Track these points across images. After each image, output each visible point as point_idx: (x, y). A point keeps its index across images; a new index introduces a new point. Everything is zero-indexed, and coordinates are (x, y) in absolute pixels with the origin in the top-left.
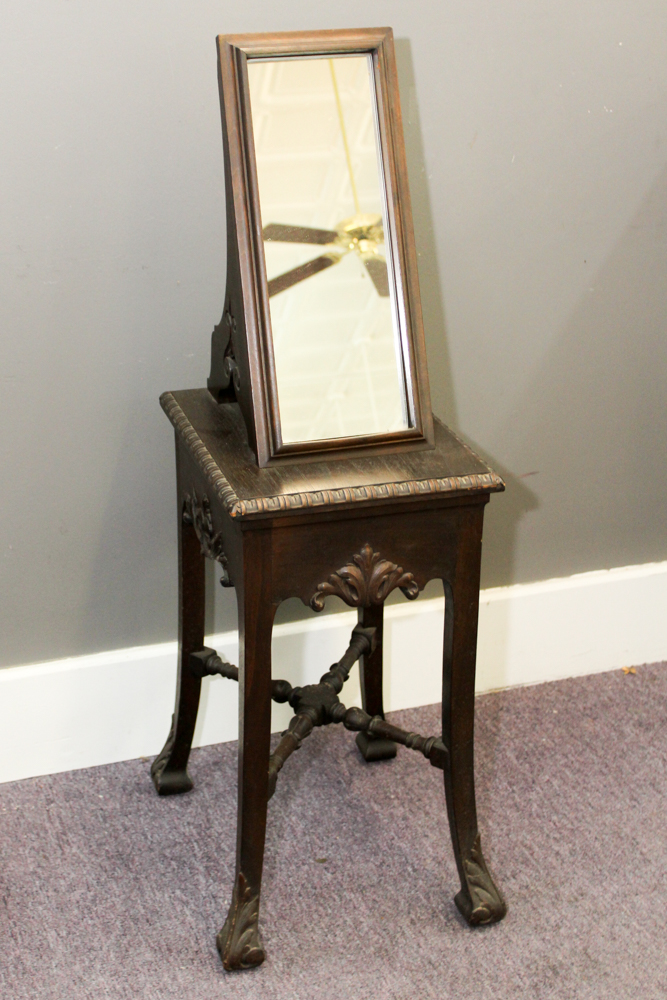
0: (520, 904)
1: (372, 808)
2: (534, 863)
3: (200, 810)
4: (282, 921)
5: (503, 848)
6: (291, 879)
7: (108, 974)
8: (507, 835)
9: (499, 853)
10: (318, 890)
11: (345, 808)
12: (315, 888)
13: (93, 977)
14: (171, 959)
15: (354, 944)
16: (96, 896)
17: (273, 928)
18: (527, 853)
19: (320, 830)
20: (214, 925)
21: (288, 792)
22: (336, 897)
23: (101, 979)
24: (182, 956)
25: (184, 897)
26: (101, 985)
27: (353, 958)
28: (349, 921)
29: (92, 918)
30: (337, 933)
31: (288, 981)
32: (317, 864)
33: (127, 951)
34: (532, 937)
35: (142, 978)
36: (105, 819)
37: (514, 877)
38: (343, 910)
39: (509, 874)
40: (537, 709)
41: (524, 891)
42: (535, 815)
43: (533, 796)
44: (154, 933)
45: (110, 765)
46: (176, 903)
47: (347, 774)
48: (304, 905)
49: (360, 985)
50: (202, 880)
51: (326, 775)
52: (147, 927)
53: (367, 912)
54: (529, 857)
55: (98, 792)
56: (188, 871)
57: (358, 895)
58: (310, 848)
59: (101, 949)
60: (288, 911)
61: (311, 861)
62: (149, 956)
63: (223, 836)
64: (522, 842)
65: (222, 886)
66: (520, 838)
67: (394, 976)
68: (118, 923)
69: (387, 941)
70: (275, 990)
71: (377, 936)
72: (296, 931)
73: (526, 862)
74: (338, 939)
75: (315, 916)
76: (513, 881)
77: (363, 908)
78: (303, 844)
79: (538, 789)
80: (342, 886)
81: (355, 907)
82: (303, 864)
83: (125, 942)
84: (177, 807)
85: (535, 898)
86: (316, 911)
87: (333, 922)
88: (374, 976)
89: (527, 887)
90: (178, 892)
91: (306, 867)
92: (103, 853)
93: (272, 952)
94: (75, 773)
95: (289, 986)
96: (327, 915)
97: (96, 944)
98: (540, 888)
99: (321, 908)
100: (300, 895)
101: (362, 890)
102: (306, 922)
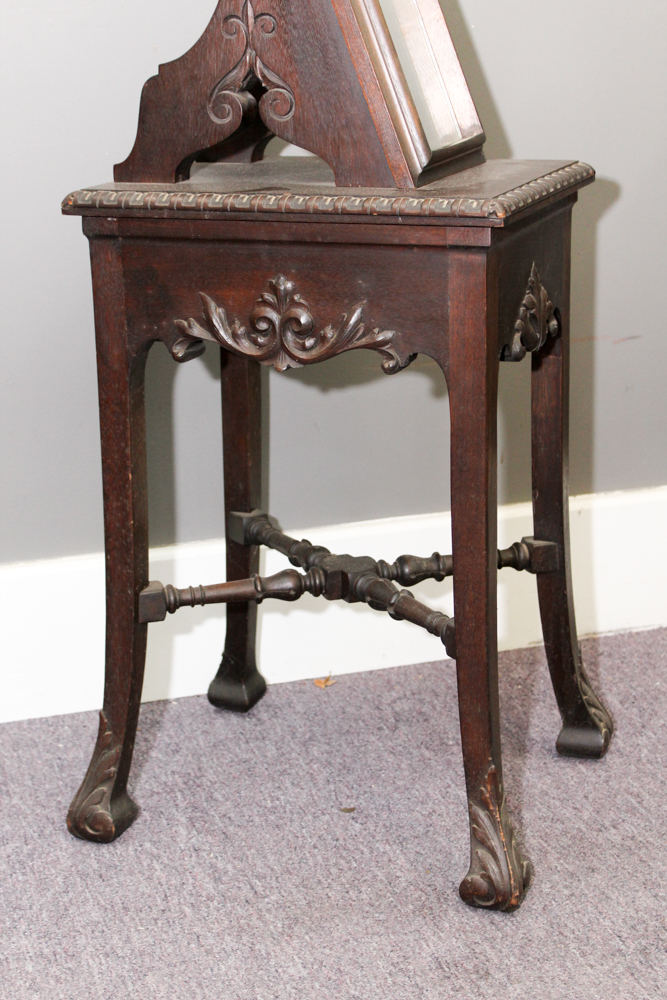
0: (622, 856)
1: (422, 755)
2: (643, 811)
3: (190, 758)
4: (286, 876)
5: (601, 796)
6: (304, 831)
7: (35, 935)
8: (607, 782)
9: (594, 800)
10: (341, 842)
11: (386, 754)
12: (337, 840)
13: (14, 939)
14: (126, 919)
15: (385, 902)
16: (35, 849)
17: (274, 884)
18: (634, 801)
19: (350, 778)
20: (191, 881)
21: (310, 739)
22: (365, 849)
23: (24, 942)
24: (143, 915)
25: (155, 850)
26: (24, 949)
27: (382, 917)
28: (381, 875)
29: (24, 874)
30: (362, 889)
31: (288, 943)
32: (342, 813)
33: (66, 910)
34: (640, 894)
35: (82, 941)
36: (62, 768)
37: (615, 827)
38: (373, 864)
39: (607, 823)
40: (649, 654)
41: (628, 843)
42: (644, 761)
43: (642, 741)
44: (108, 889)
45: (79, 714)
46: (143, 857)
47: (393, 720)
48: (319, 858)
49: (390, 948)
50: (183, 831)
51: (364, 721)
52: (98, 882)
53: (408, 866)
54: (637, 805)
55: (58, 740)
56: (165, 822)
57: (395, 847)
58: (334, 797)
59: (31, 908)
60: (297, 865)
61: (335, 810)
62: (96, 916)
63: (216, 786)
64: (625, 790)
65: (209, 838)
66: (624, 785)
67: (440, 938)
68: (60, 879)
69: (433, 898)
70: (269, 954)
71: (420, 893)
72: (305, 887)
73: (632, 810)
74: (364, 896)
75: (334, 871)
76: (613, 831)
77: (402, 860)
78: (324, 793)
79: (650, 733)
80: (374, 837)
81: (390, 861)
82: (323, 814)
83: (66, 899)
84: (160, 756)
85: (644, 850)
86: (335, 864)
87: (359, 876)
88: (411, 938)
89: (633, 838)
90: (148, 845)
91: (327, 817)
92: (54, 804)
93: (269, 911)
94: (31, 722)
95: (289, 950)
96: (350, 869)
97: (25, 903)
98: (650, 839)
99: (343, 862)
100: (315, 847)
101: (402, 842)
102: (321, 878)
